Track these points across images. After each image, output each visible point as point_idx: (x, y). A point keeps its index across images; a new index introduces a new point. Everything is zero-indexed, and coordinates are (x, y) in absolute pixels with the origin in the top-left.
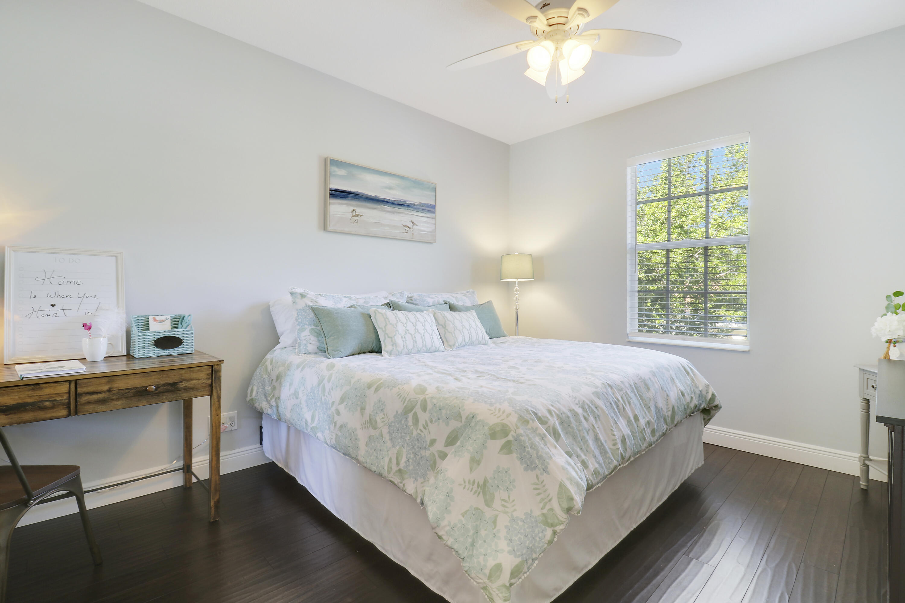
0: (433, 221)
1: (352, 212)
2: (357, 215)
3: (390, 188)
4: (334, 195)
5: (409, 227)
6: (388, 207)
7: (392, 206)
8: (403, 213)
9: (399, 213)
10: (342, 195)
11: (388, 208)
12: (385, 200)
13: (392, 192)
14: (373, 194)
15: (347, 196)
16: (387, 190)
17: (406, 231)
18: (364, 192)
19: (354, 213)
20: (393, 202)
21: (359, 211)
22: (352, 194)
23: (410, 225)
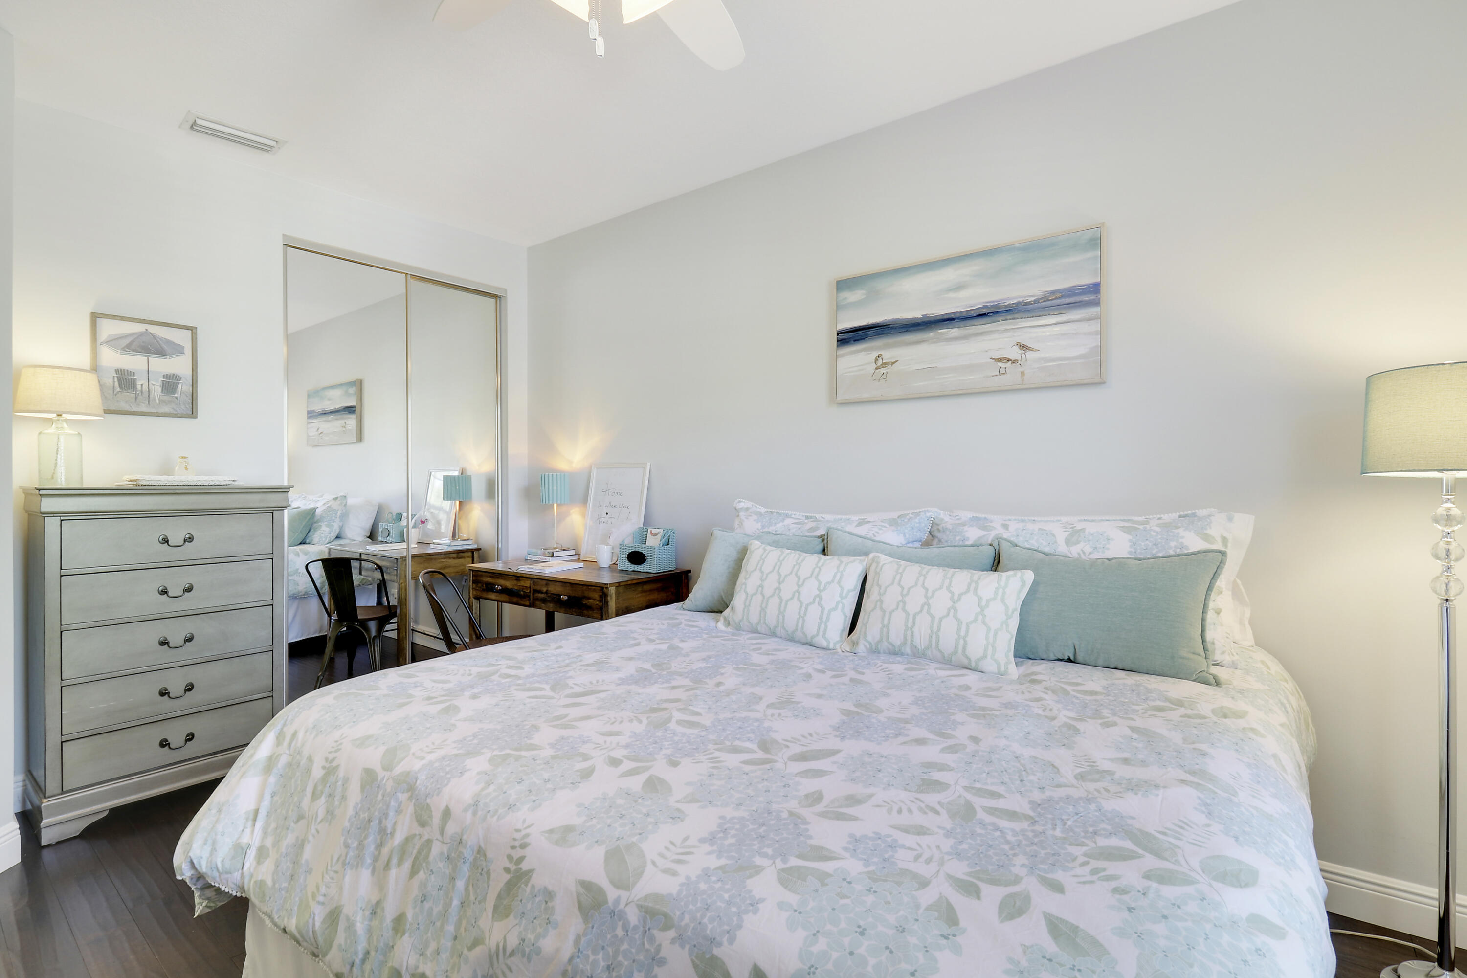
0: (1095, 326)
1: (876, 360)
2: (885, 365)
3: (959, 287)
4: (846, 339)
5: (1009, 360)
6: (954, 330)
7: (962, 323)
8: (991, 331)
9: (981, 334)
10: (858, 336)
11: (953, 332)
12: (946, 317)
13: (963, 294)
14: (915, 314)
15: (867, 335)
16: (952, 295)
17: (1002, 371)
18: (898, 317)
19: (880, 362)
20: (965, 314)
21: (888, 355)
22: (876, 327)
23: (1015, 353)
